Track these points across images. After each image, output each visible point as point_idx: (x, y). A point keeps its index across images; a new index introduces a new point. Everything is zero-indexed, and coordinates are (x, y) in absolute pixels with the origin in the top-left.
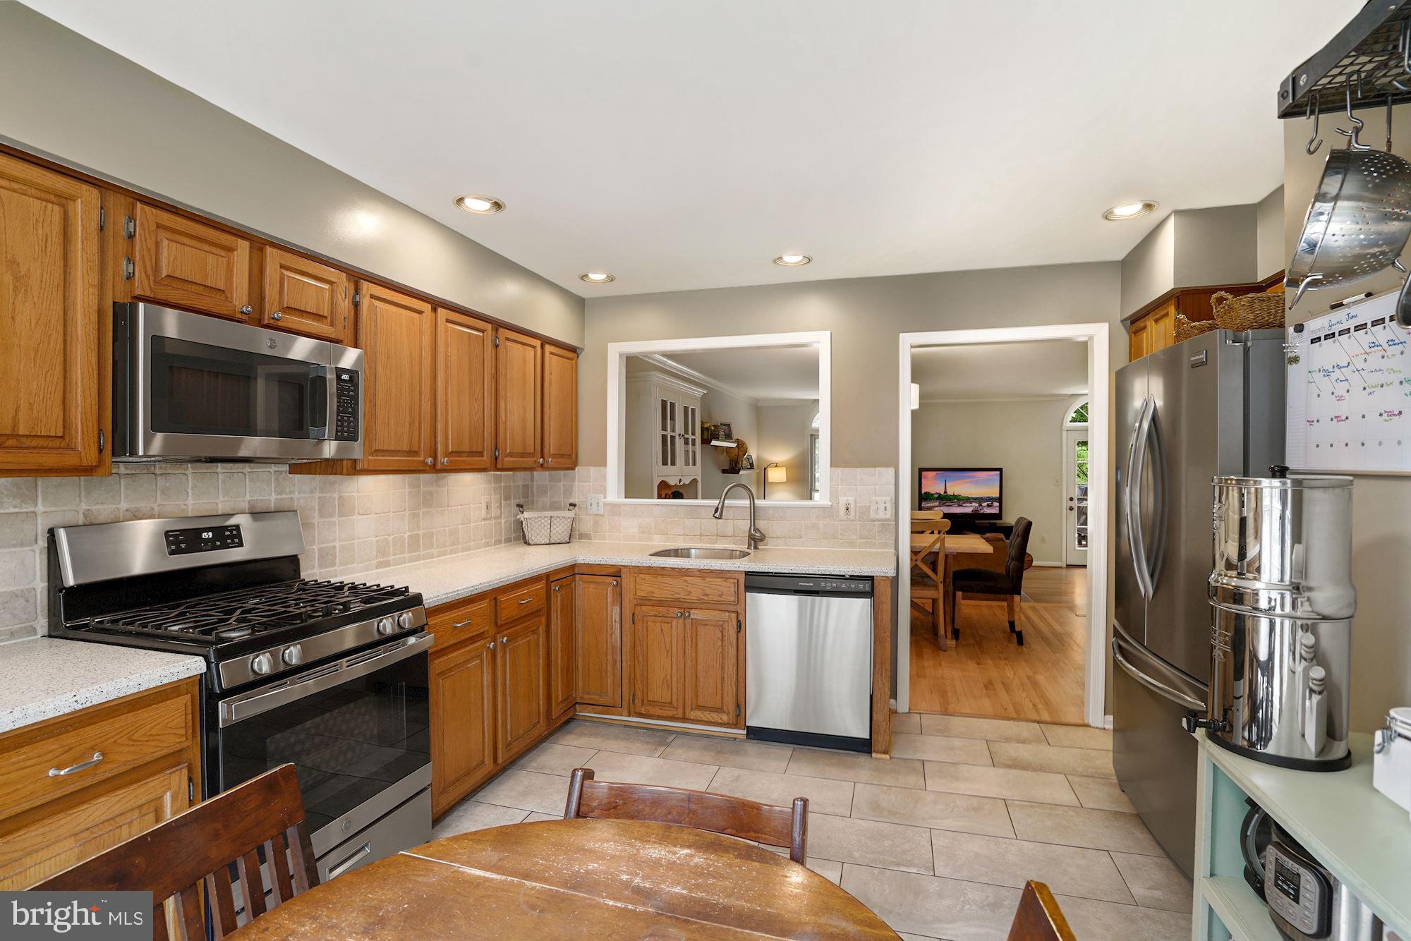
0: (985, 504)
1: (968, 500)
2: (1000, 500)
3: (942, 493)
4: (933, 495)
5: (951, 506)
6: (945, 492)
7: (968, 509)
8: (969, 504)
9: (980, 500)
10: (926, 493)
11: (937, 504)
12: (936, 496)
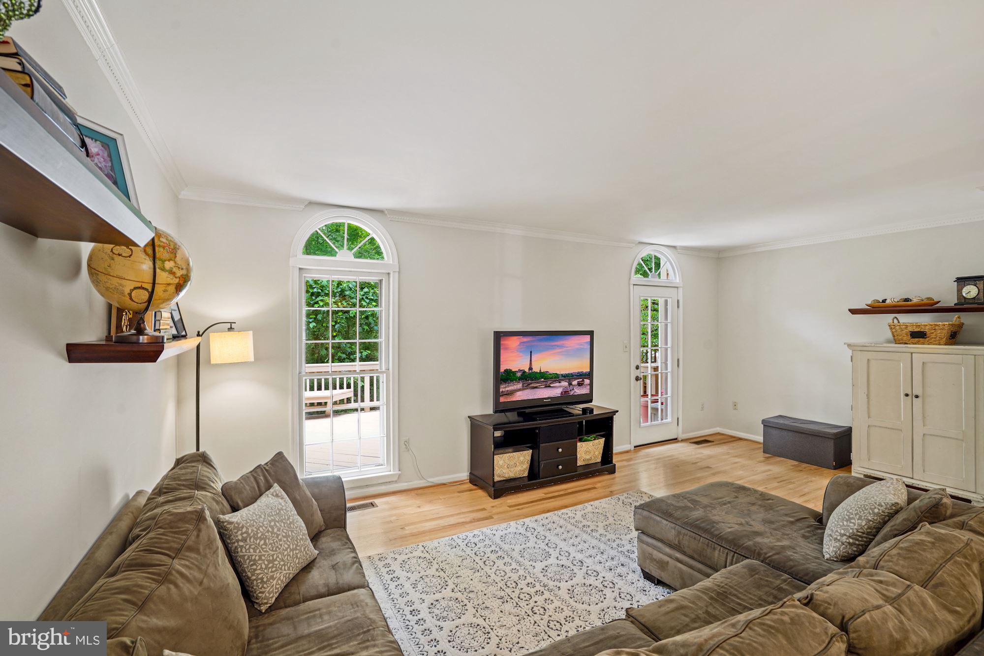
0: (575, 382)
1: (557, 378)
2: (590, 375)
3: (527, 370)
4: (514, 373)
5: (536, 387)
6: (530, 369)
7: (555, 391)
8: (557, 384)
9: (569, 377)
10: (506, 371)
11: (520, 386)
12: (519, 375)
